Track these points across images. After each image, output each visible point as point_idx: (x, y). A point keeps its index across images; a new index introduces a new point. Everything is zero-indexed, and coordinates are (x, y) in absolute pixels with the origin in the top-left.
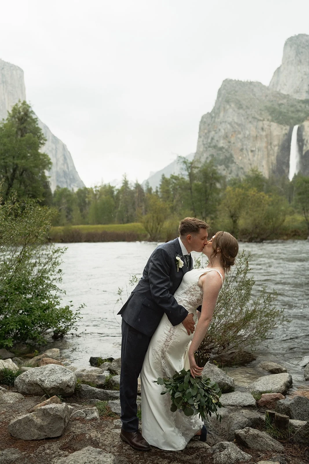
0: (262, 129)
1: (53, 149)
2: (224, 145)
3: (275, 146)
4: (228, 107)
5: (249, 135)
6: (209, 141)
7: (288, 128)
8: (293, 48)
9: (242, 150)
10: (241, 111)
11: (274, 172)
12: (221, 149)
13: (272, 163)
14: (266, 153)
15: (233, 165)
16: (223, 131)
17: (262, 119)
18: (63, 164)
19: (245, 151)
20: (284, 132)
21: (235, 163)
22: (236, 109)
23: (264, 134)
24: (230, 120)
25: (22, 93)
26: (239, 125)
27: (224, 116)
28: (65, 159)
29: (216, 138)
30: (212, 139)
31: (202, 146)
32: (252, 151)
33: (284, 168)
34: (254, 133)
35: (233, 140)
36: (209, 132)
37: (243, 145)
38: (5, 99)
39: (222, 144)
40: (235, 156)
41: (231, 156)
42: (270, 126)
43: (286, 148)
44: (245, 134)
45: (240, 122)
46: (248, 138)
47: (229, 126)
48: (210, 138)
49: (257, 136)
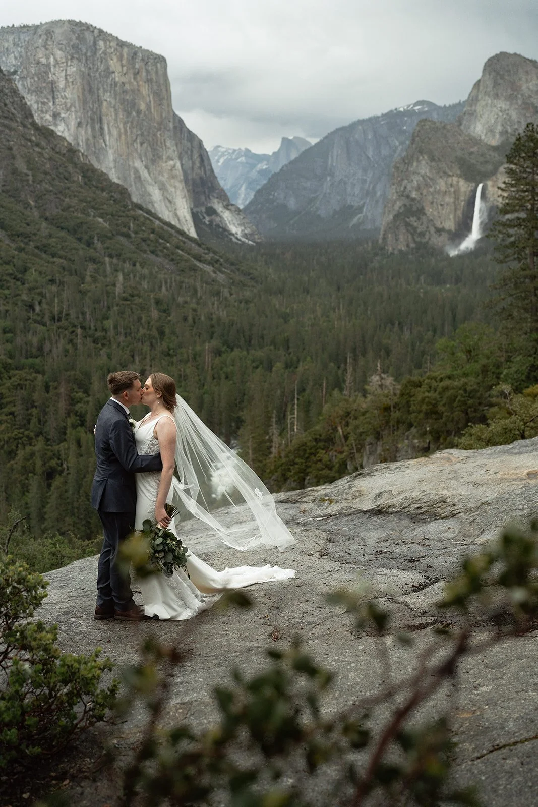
0: (451, 185)
1: (188, 149)
2: (417, 197)
3: (462, 201)
4: (421, 158)
5: (440, 189)
6: (402, 189)
7: (474, 184)
8: (492, 76)
9: (432, 203)
10: (433, 164)
11: (459, 225)
12: (413, 200)
13: (458, 217)
14: (453, 208)
15: (424, 217)
16: (416, 182)
17: (451, 174)
18: (200, 168)
19: (435, 204)
20: (470, 188)
21: (426, 215)
22: (428, 161)
23: (452, 190)
24: (423, 172)
25: (167, 90)
26: (431, 179)
27: (417, 166)
28: (202, 161)
29: (409, 187)
30: (405, 187)
31: (395, 194)
32: (441, 205)
33: (469, 221)
34: (443, 188)
35: (424, 192)
36: (402, 180)
37: (433, 198)
38: (150, 102)
39: (414, 195)
40: (426, 208)
41: (423, 208)
42: (458, 182)
43: (471, 203)
44: (435, 188)
45: (431, 176)
46: (439, 192)
47: (421, 178)
48: (403, 185)
49: (446, 191)
